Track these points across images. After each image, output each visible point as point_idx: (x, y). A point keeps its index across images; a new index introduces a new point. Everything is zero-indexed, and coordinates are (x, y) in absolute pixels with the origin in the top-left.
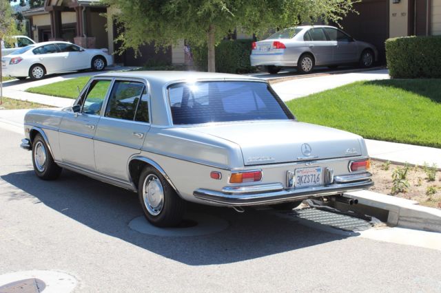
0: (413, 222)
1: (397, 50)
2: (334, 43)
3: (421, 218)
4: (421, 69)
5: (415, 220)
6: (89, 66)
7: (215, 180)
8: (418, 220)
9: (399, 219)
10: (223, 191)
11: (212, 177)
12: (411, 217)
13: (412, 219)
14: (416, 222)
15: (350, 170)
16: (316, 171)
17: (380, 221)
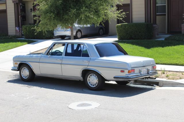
0: (168, 85)
1: (121, 29)
2: (89, 25)
3: (170, 83)
4: (131, 36)
7: (122, 73)
9: (163, 84)
10: (126, 76)
11: (121, 72)
12: (167, 83)
15: (153, 69)
16: (146, 69)
17: (157, 86)
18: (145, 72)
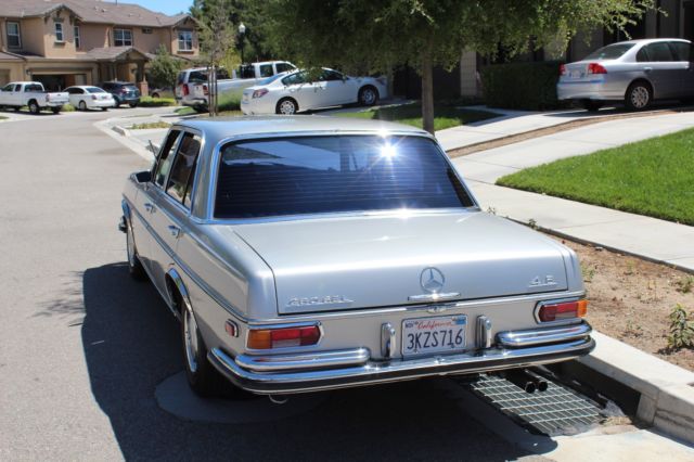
0: (680, 425)
2: (685, 64)
5: (684, 421)
6: (355, 100)
7: (231, 339)
8: (688, 423)
9: (656, 415)
10: (238, 362)
11: (227, 332)
12: (676, 415)
13: (679, 420)
14: (686, 426)
15: (539, 320)
16: (453, 323)
17: (620, 412)
18: (447, 341)
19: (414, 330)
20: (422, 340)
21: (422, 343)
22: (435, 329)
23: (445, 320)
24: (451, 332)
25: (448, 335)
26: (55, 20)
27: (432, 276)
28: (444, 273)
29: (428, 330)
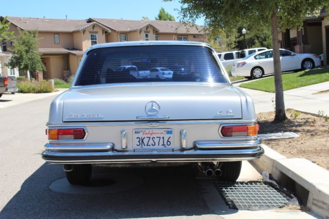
0: (320, 208)
5: (322, 205)
6: (300, 67)
9: (313, 203)
12: (320, 201)
15: (222, 136)
16: (165, 133)
17: (297, 203)
18: (161, 143)
19: (141, 135)
20: (146, 141)
21: (146, 144)
22: (153, 136)
23: (159, 131)
24: (163, 138)
25: (162, 140)
26: (145, 32)
27: (152, 106)
28: (159, 104)
29: (149, 136)
